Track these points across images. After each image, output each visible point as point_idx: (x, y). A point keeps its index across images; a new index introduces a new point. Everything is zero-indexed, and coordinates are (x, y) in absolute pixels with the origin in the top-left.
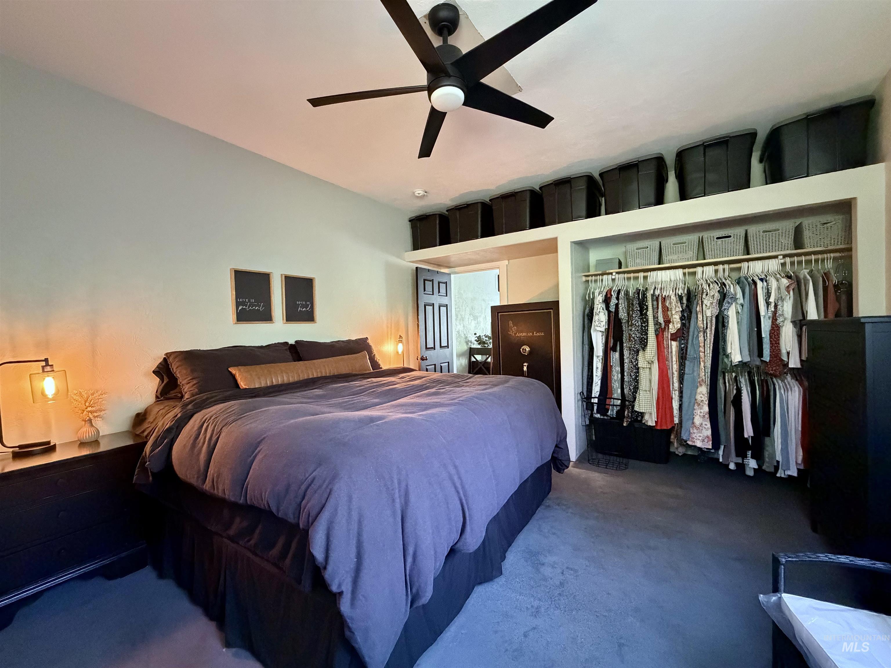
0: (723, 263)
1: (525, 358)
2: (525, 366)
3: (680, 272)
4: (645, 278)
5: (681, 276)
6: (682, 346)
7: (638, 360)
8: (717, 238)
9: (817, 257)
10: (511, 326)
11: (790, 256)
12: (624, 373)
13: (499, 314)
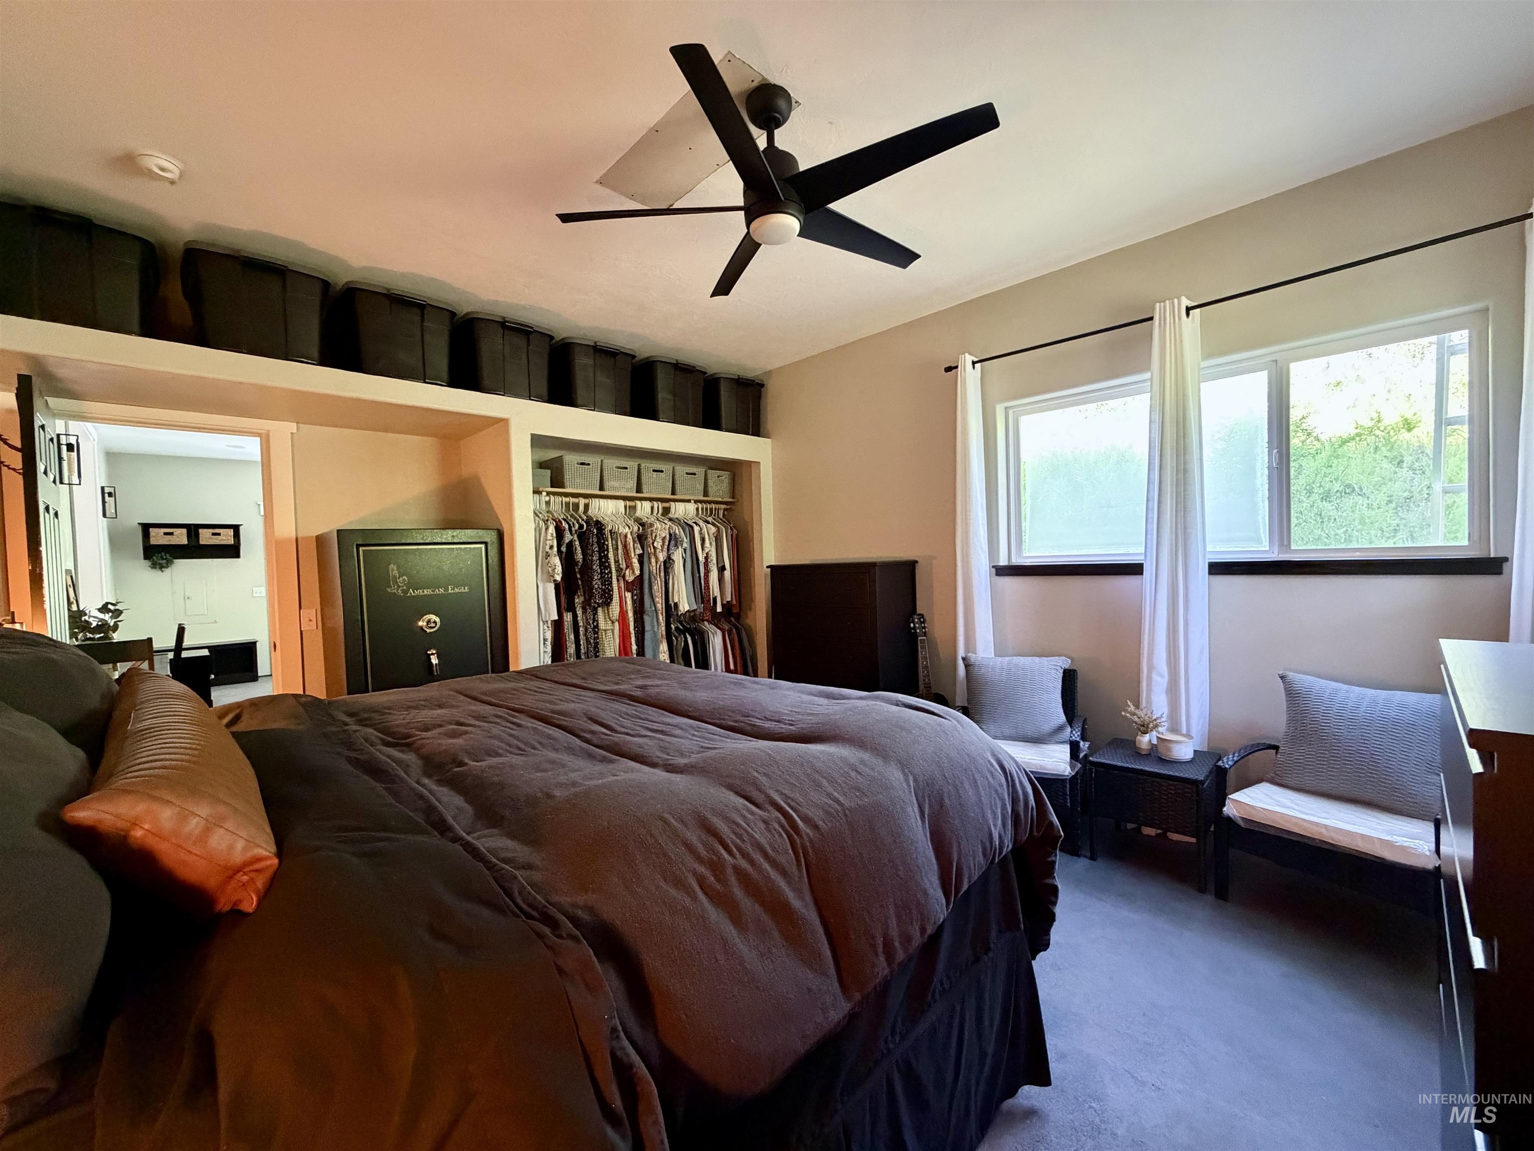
0: (657, 500)
1: (431, 640)
2: (433, 654)
3: (621, 503)
4: (587, 507)
5: (622, 510)
6: (635, 597)
7: (597, 621)
8: (654, 471)
9: (717, 506)
10: (395, 577)
11: (701, 502)
12: (580, 641)
13: (361, 549)
